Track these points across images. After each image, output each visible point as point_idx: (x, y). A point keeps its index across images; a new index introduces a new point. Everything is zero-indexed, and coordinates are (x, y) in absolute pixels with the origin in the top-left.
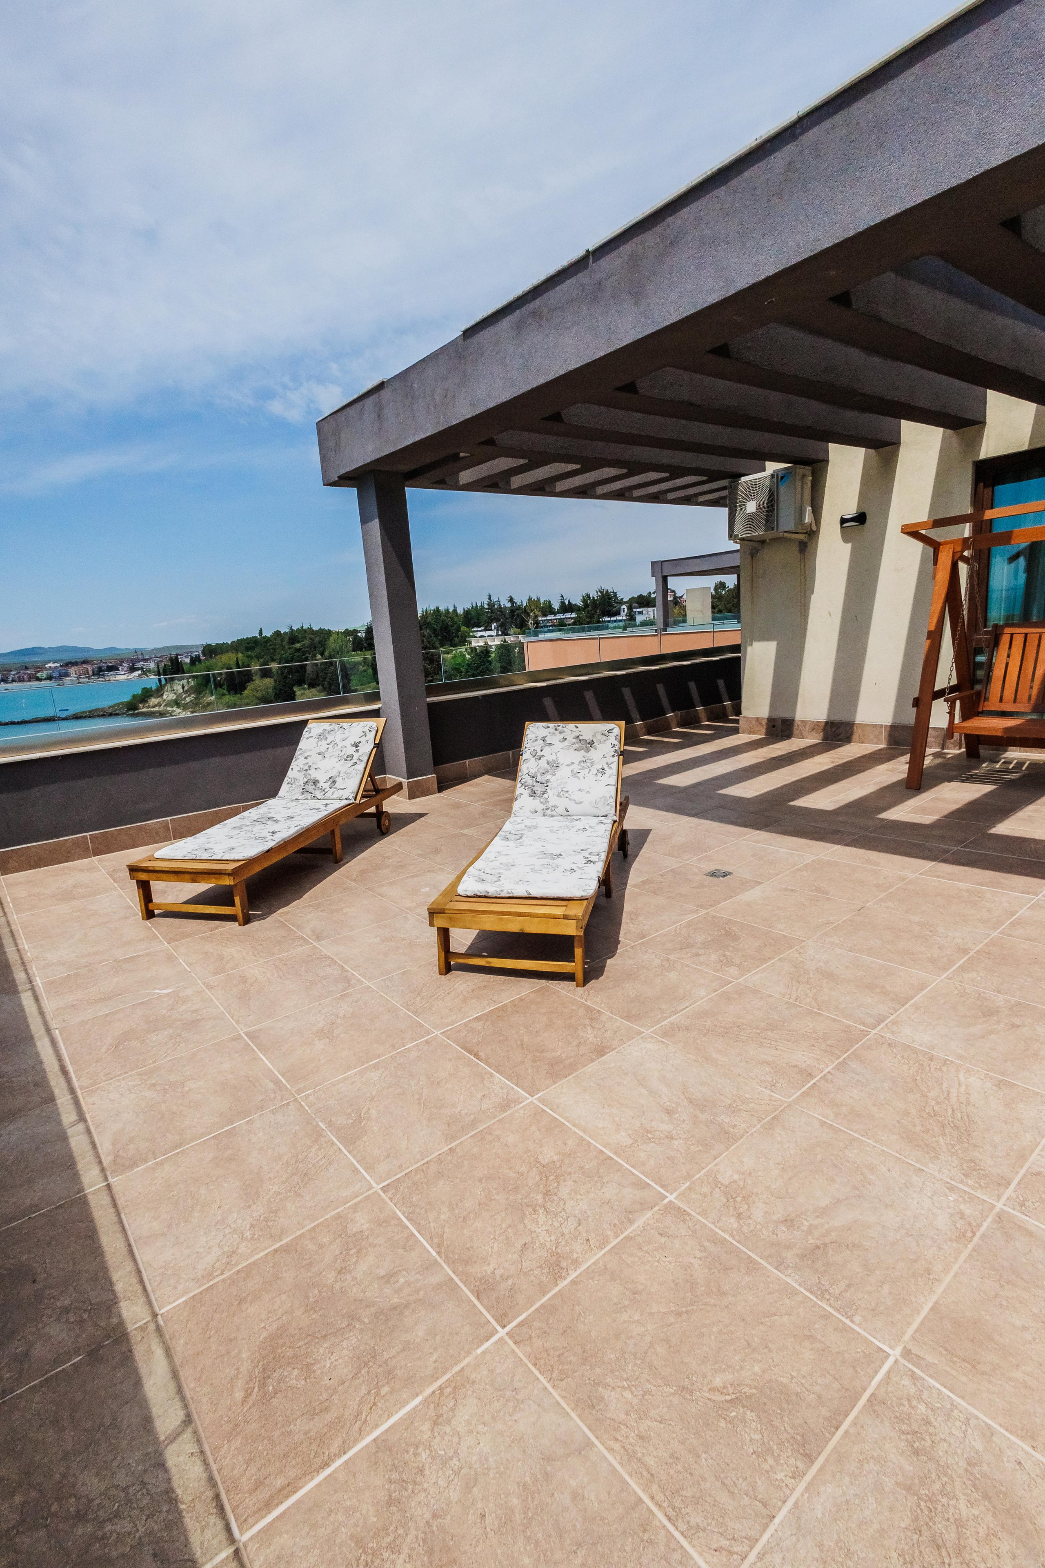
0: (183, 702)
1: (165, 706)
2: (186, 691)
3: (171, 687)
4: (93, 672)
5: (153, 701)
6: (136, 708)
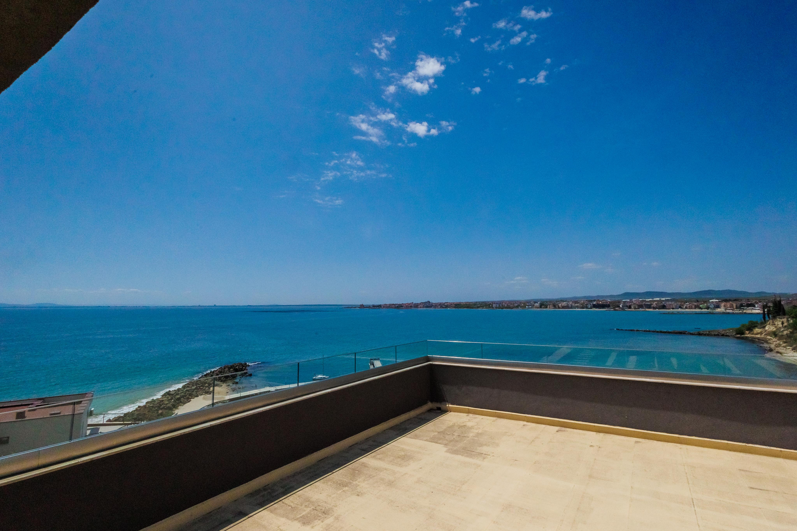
0: (780, 334)
1: (765, 335)
2: (785, 326)
3: (773, 322)
4: (736, 306)
5: (757, 330)
6: (743, 334)
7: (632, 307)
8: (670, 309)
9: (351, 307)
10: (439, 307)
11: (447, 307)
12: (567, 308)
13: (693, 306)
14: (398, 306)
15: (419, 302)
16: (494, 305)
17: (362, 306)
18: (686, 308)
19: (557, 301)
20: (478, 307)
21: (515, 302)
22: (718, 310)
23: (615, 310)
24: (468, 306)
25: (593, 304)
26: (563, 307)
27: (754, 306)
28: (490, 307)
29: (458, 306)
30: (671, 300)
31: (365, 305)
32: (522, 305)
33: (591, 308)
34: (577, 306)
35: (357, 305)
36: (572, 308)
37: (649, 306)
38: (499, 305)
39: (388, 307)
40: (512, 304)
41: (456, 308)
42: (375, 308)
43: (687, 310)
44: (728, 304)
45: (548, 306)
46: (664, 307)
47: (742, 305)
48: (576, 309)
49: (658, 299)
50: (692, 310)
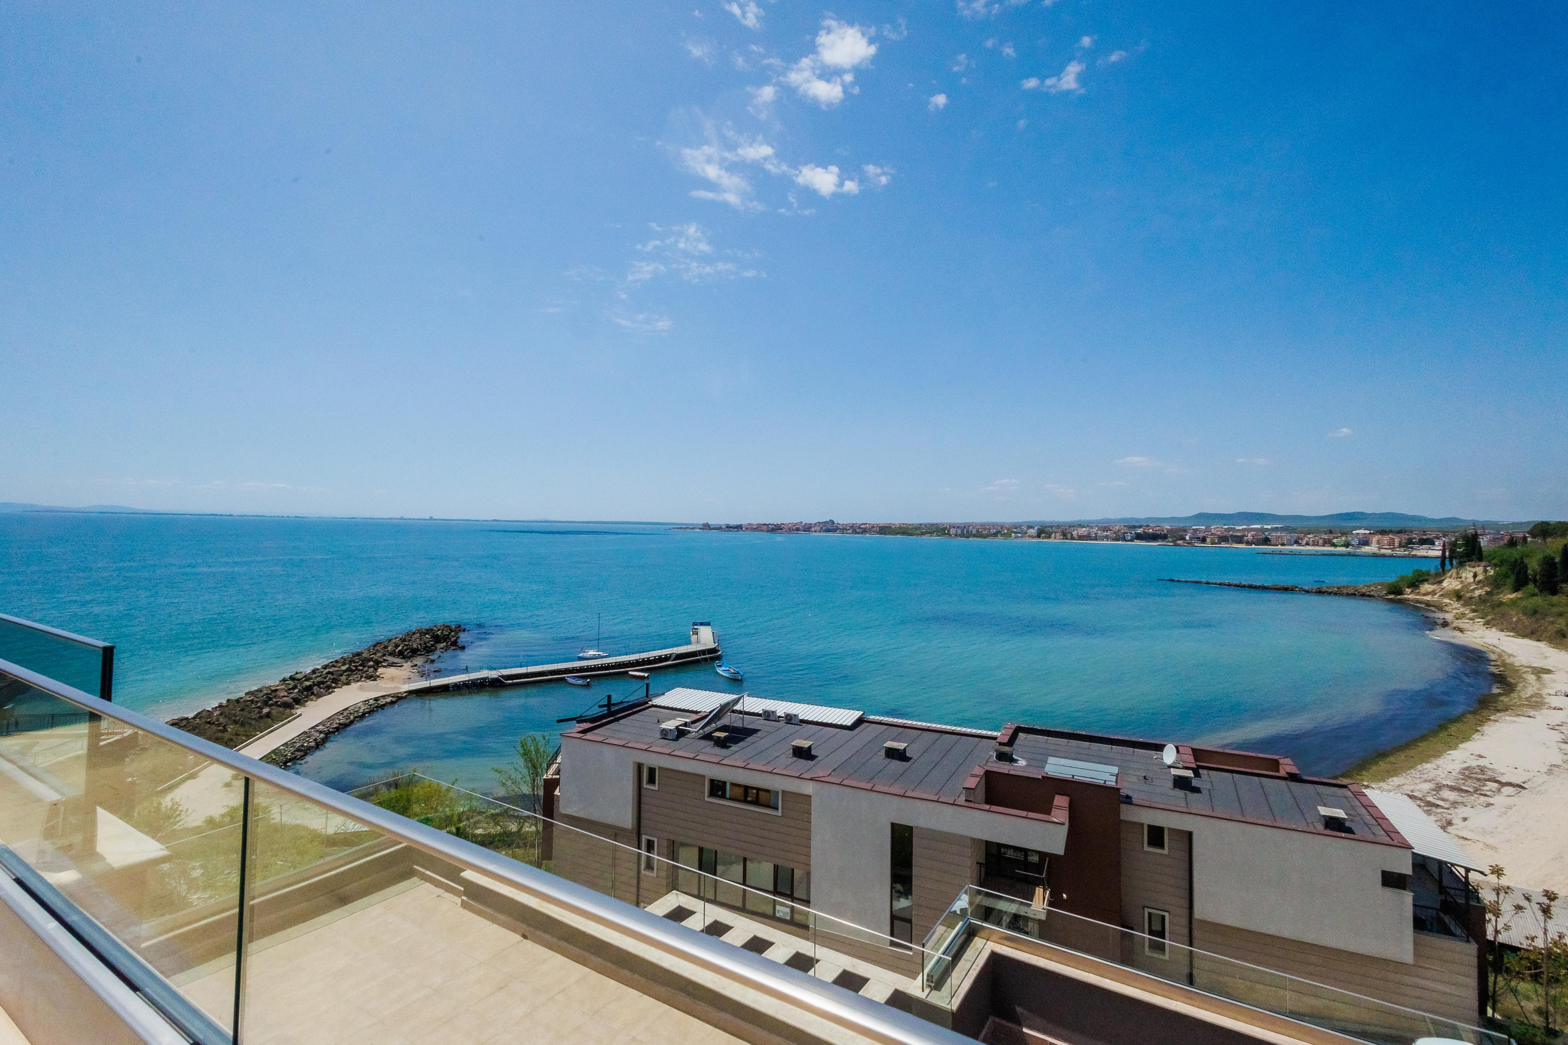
0: (1468, 595)
1: (1440, 596)
2: (1480, 582)
3: (1458, 573)
4: (1400, 543)
5: (1426, 587)
6: (1400, 593)
7: (1208, 540)
8: (1277, 545)
9: (686, 528)
10: (850, 531)
11: (864, 531)
12: (1087, 540)
13: (1321, 541)
14: (773, 529)
15: (813, 522)
16: (952, 531)
17: (706, 527)
18: (1307, 544)
19: (1070, 527)
20: (923, 534)
21: (994, 525)
22: (1366, 549)
23: (1176, 545)
24: (904, 530)
25: (1136, 533)
26: (1081, 538)
27: (1433, 544)
28: (946, 534)
29: (884, 530)
30: (1282, 529)
31: (712, 525)
32: (1006, 531)
33: (1131, 540)
34: (1107, 535)
35: (699, 525)
36: (1097, 540)
37: (1239, 540)
38: (963, 531)
39: (755, 528)
40: (985, 529)
41: (881, 533)
42: (731, 531)
43: (1308, 548)
44: (1386, 539)
45: (1053, 535)
46: (1266, 541)
47: (1410, 542)
48: (1103, 540)
49: (1259, 526)
50: (1317, 548)
